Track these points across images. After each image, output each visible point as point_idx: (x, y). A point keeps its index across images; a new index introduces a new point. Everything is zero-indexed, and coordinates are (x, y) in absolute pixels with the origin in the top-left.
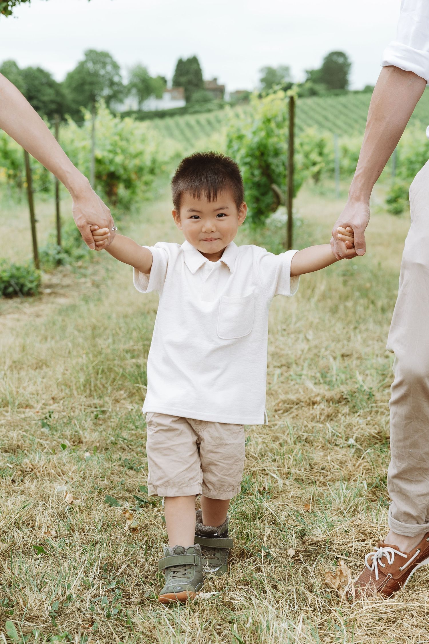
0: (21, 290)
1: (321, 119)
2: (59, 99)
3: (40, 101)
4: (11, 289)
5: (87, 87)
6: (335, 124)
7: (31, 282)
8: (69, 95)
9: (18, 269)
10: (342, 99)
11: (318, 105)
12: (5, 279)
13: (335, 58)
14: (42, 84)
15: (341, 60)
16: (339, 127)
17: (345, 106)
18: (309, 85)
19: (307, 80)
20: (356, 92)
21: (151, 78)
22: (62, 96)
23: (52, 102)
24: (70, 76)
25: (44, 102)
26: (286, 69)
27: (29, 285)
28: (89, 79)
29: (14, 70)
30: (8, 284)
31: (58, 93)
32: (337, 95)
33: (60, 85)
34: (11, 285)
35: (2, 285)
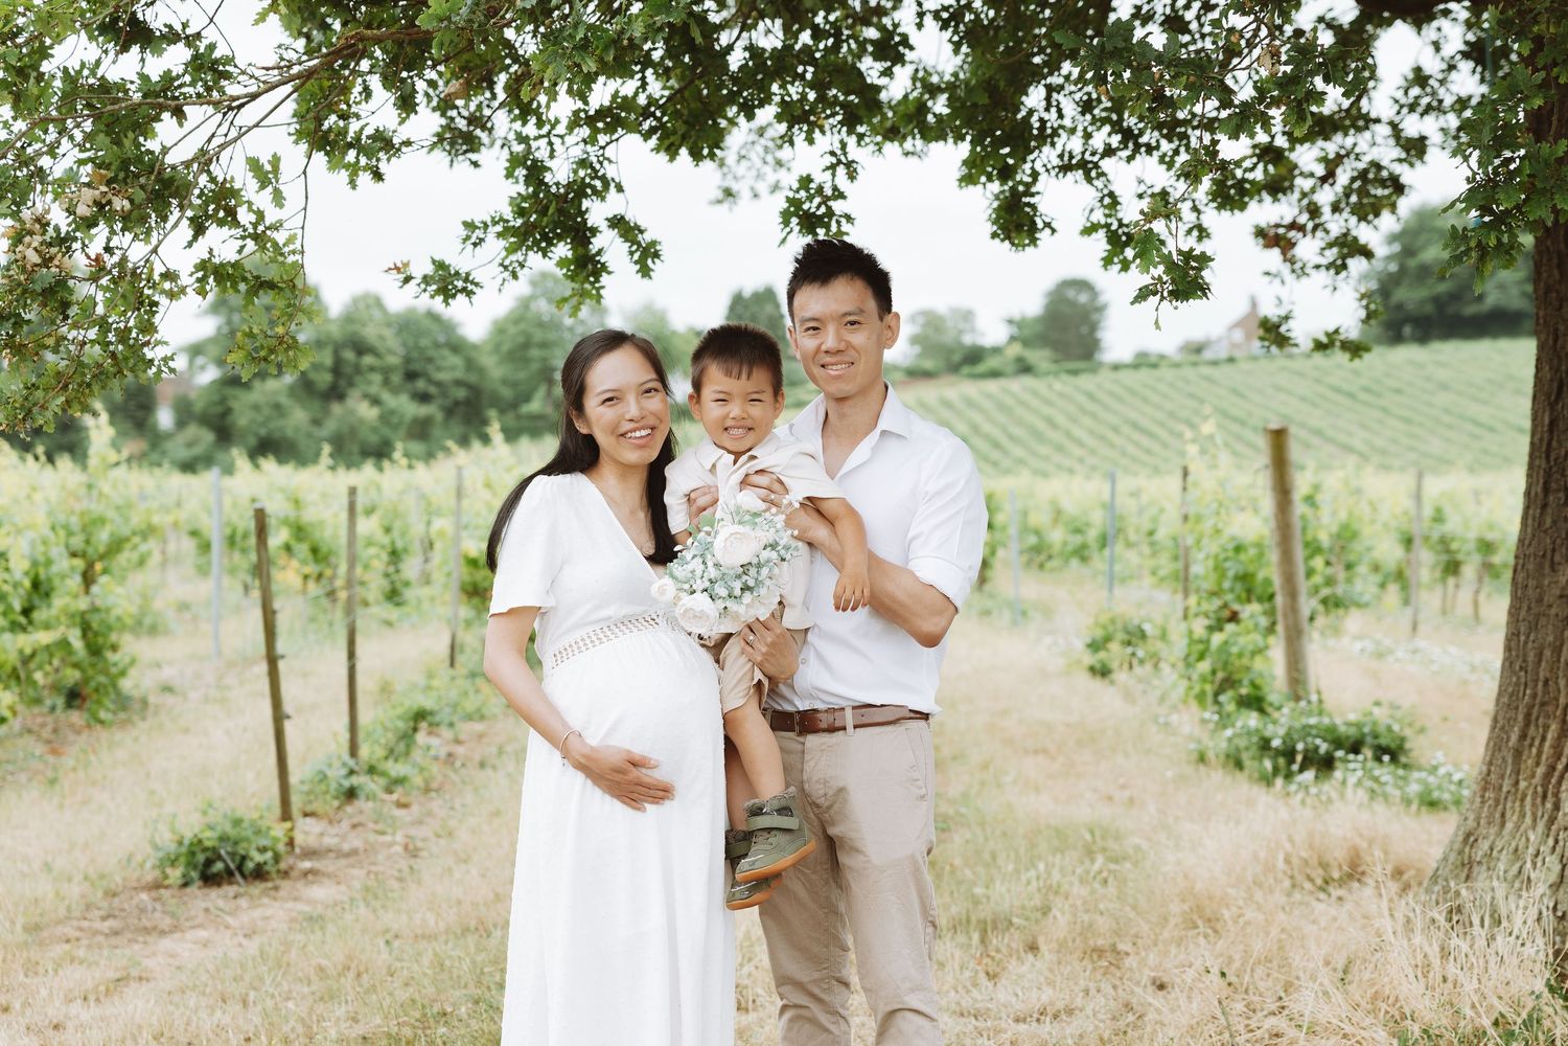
0: (240, 868)
1: (1041, 425)
2: (473, 378)
3: (430, 381)
4: (219, 866)
5: (535, 353)
6: (1068, 435)
7: (262, 850)
8: (495, 370)
9: (237, 822)
10: (1086, 381)
11: (1035, 393)
12: (208, 844)
13: (1071, 293)
14: (437, 345)
15: (1083, 298)
16: (1080, 443)
17: (1091, 396)
18: (1016, 350)
19: (1013, 339)
20: (1116, 367)
21: (674, 333)
22: (481, 371)
23: (459, 383)
24: (500, 329)
25: (439, 384)
26: (968, 316)
27: (258, 858)
28: (538, 336)
29: (377, 314)
30: (213, 856)
31: (471, 365)
32: (1075, 373)
33: (475, 347)
34: (220, 858)
35: (201, 858)
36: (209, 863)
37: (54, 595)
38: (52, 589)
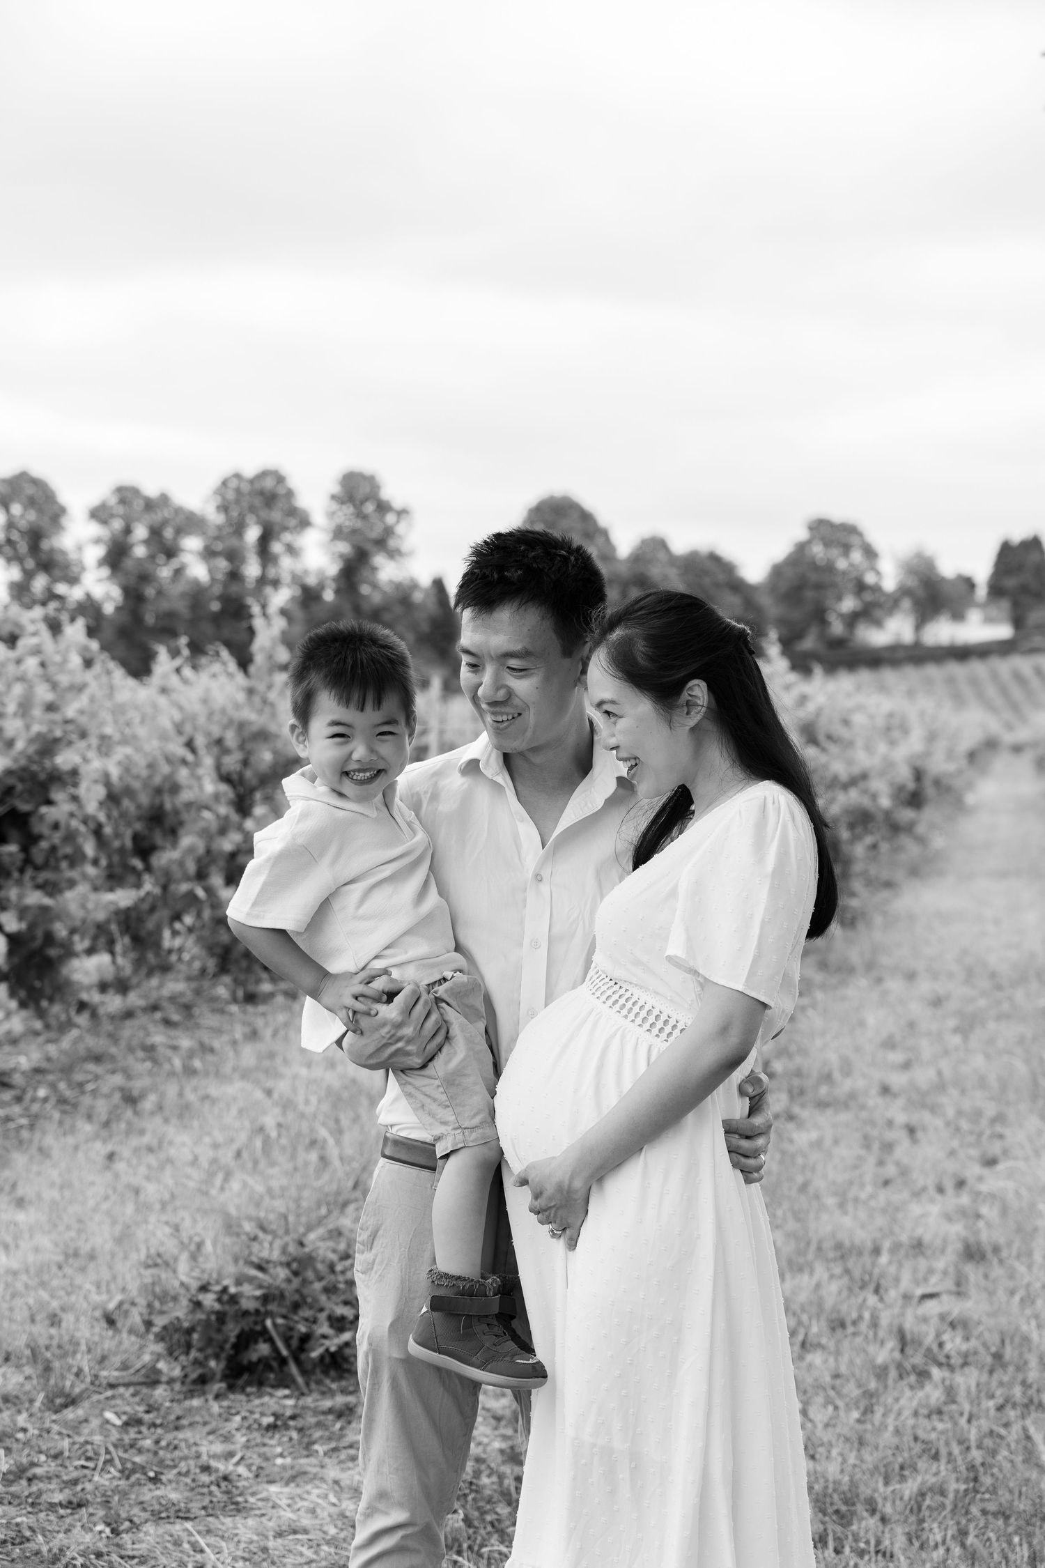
5: (810, 594)
8: (771, 608)
14: (718, 584)
21: (943, 579)
24: (777, 571)
28: (813, 577)
29: (661, 555)
31: (750, 604)
33: (754, 588)
34: (265, 1335)
35: (232, 1330)
36: (246, 1340)
37: (181, 832)
38: (181, 823)
